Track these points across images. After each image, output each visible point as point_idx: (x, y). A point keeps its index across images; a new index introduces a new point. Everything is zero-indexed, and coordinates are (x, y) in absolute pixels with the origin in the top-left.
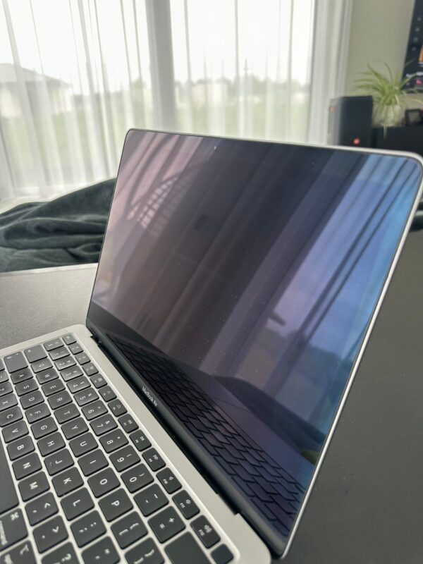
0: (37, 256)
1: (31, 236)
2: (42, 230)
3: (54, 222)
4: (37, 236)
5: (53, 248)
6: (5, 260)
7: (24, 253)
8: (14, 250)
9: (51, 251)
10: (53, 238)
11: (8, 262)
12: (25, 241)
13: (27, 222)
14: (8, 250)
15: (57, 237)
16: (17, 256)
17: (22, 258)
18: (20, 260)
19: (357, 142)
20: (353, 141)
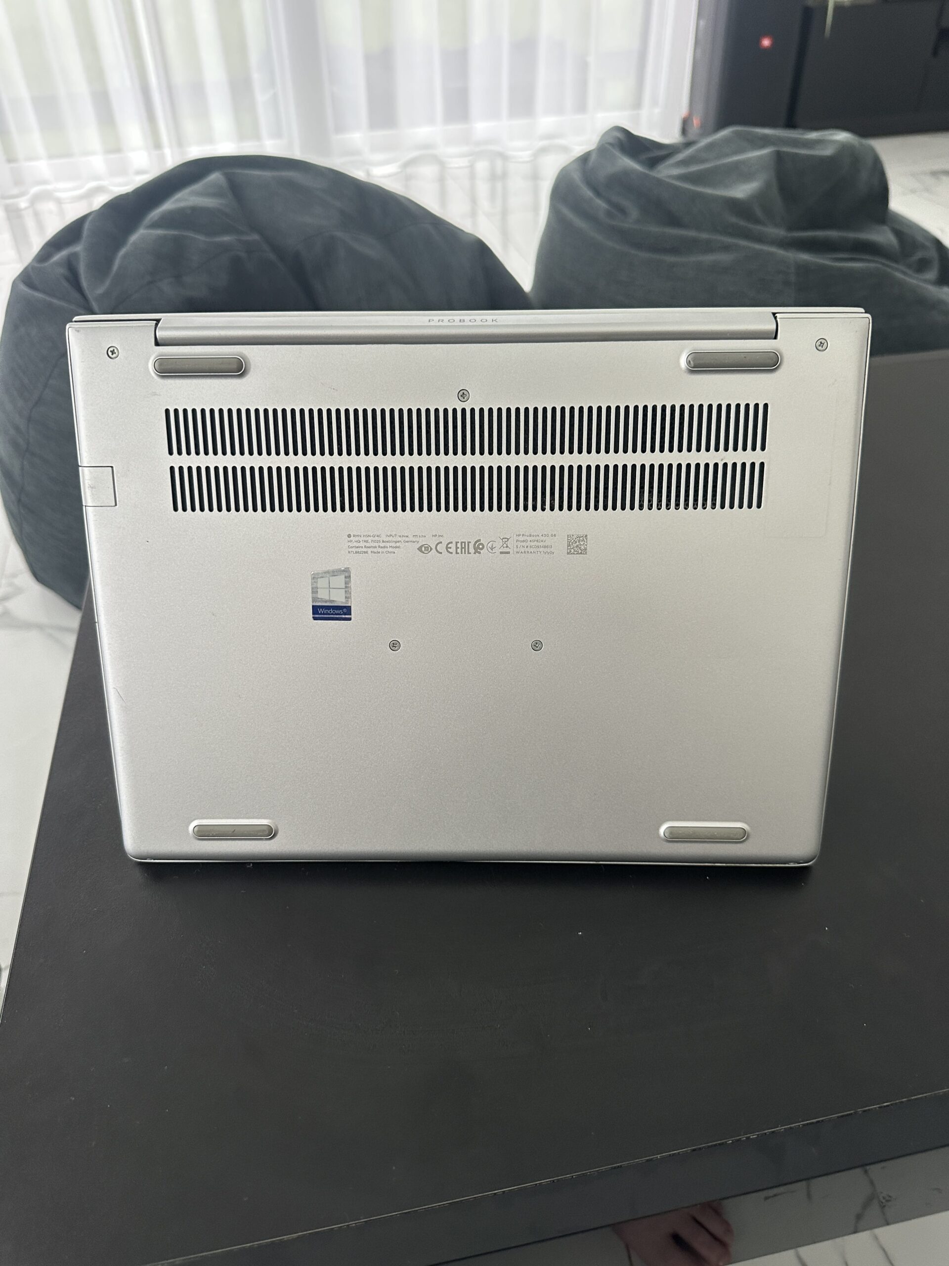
19: (766, 42)
20: (758, 42)
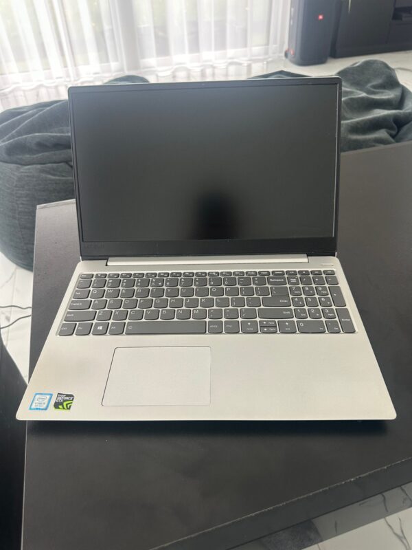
0: (42, 171)
1: (31, 151)
2: (42, 146)
3: (53, 137)
4: (38, 152)
5: (55, 162)
6: (12, 176)
7: (29, 169)
8: (20, 166)
9: (55, 165)
10: (53, 152)
11: (16, 179)
12: (27, 156)
13: (26, 138)
14: (12, 166)
15: (58, 152)
16: (22, 172)
17: (28, 174)
18: (28, 176)
19: (321, 17)
20: (318, 17)
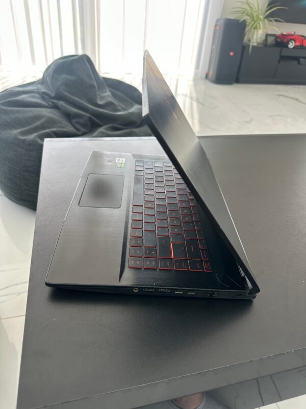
19: (232, 54)
20: (229, 54)
